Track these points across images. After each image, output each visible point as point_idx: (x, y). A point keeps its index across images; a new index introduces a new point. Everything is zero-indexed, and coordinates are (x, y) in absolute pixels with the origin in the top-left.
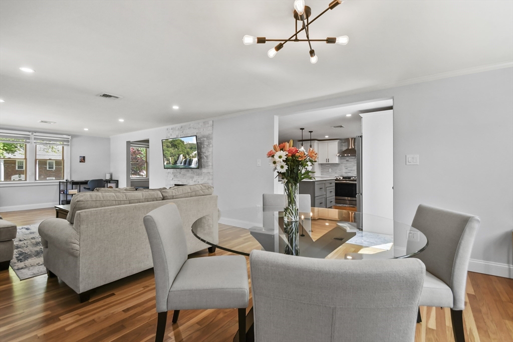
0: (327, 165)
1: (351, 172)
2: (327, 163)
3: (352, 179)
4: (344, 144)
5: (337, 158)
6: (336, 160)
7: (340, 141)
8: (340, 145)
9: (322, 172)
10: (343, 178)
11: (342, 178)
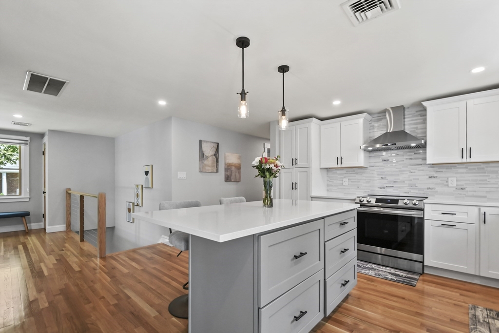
0: (339, 172)
1: (395, 185)
2: (339, 166)
3: (401, 204)
4: (376, 125)
5: (362, 155)
6: (361, 159)
7: (369, 117)
8: (368, 127)
9: (328, 185)
10: (378, 201)
11: (373, 201)
